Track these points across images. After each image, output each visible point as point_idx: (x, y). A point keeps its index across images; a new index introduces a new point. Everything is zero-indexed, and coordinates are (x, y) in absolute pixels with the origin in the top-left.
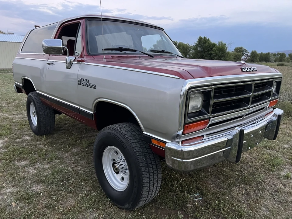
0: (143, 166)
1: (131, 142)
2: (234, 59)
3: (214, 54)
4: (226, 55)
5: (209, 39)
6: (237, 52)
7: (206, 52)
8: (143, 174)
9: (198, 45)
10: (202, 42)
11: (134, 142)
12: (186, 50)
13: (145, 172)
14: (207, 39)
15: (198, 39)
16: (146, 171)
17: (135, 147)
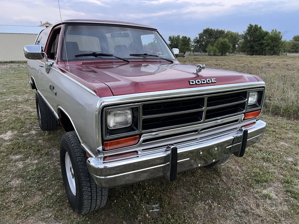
0: (84, 176)
1: (75, 151)
2: (292, 48)
3: (265, 43)
4: (280, 45)
5: (260, 28)
6: (295, 40)
7: (257, 41)
8: (83, 183)
9: (247, 34)
10: (252, 30)
11: (79, 152)
12: (235, 39)
13: (85, 181)
14: (259, 26)
15: (248, 27)
16: (87, 180)
17: (78, 156)
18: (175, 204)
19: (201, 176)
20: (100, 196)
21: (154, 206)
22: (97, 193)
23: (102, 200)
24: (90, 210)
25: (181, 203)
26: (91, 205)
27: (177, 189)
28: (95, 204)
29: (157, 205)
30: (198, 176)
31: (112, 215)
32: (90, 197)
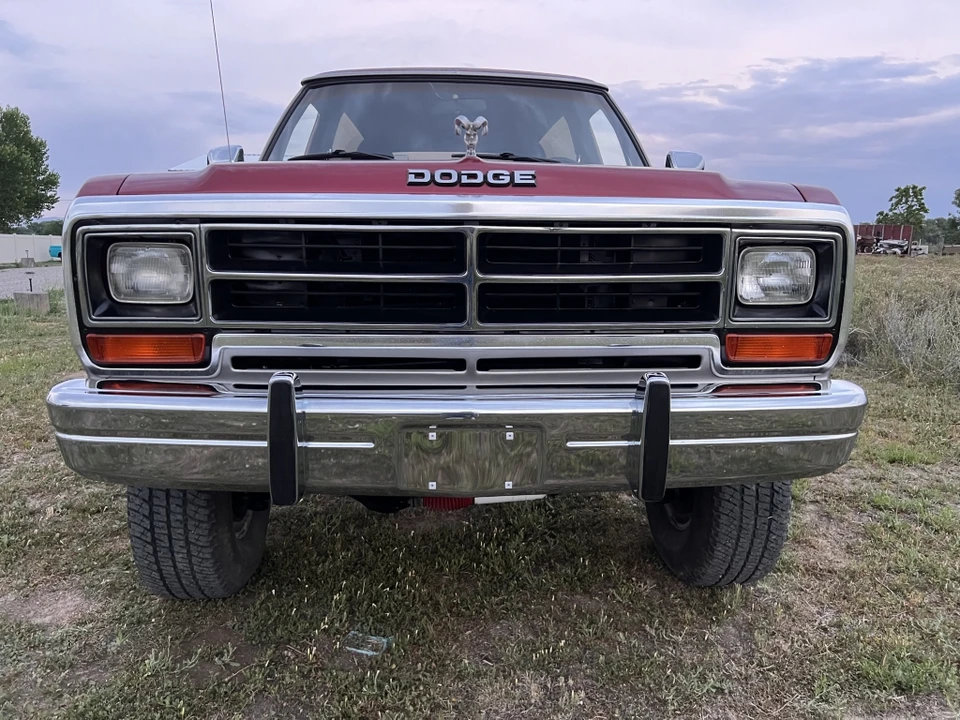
18: (441, 655)
19: (632, 602)
20: (182, 543)
21: (374, 639)
22: (169, 527)
23: (194, 560)
24: (165, 585)
25: (468, 659)
26: (157, 562)
27: (503, 618)
28: (170, 563)
29: (385, 640)
30: (619, 598)
31: (229, 623)
32: (149, 534)
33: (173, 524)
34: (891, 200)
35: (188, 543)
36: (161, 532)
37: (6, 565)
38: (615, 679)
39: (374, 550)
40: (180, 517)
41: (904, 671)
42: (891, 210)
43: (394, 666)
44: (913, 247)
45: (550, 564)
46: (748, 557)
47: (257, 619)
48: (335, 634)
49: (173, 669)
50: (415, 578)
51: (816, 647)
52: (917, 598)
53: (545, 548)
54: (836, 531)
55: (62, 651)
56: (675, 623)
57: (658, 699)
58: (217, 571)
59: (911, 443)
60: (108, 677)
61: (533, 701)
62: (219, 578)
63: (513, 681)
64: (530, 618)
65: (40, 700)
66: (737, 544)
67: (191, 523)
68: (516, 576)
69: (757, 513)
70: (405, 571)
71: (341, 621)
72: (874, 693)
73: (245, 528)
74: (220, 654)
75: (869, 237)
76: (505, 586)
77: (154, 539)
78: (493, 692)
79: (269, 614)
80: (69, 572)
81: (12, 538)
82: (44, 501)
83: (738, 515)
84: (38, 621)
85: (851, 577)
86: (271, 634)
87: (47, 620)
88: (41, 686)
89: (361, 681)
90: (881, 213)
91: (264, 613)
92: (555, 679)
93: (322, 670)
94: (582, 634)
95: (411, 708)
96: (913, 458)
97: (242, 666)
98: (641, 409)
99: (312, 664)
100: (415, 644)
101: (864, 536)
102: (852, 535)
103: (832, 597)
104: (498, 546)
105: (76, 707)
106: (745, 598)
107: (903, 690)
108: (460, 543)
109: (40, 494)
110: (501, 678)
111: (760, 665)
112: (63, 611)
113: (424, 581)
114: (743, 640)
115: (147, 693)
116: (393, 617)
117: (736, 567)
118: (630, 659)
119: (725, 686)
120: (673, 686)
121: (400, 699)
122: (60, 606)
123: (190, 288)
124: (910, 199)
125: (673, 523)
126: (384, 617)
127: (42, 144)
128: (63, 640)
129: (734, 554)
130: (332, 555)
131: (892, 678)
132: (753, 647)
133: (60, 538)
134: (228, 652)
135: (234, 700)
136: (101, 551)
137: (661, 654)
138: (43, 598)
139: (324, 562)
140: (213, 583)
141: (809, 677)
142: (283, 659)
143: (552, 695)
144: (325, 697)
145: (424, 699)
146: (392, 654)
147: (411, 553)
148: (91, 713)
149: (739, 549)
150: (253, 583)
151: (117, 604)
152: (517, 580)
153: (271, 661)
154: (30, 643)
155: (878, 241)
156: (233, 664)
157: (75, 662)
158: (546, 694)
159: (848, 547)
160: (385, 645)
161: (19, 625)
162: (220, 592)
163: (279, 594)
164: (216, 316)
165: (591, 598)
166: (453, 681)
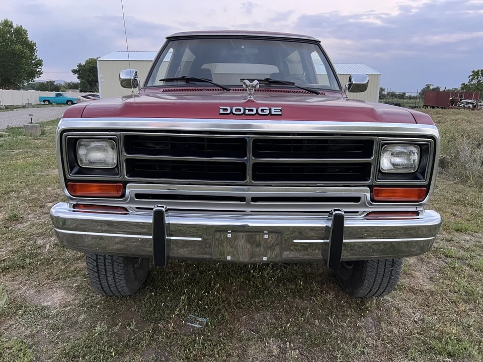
18: (231, 328)
19: (323, 304)
20: (111, 273)
21: (200, 319)
22: (105, 265)
23: (117, 280)
24: (103, 290)
25: (244, 331)
26: (100, 281)
27: (261, 310)
28: (106, 281)
29: (205, 320)
30: (317, 302)
31: (133, 309)
32: (96, 268)
33: (107, 264)
34: (469, 77)
35: (114, 273)
36: (102, 267)
37: (29, 274)
38: (313, 345)
39: (200, 272)
40: (110, 261)
41: (453, 346)
42: (469, 82)
43: (209, 334)
44: (479, 104)
45: (284, 282)
46: (380, 286)
47: (145, 308)
48: (182, 317)
49: (108, 332)
50: (219, 288)
51: (411, 331)
52: (463, 307)
53: (282, 274)
54: (425, 268)
55: (57, 320)
56: (343, 316)
57: (333, 355)
58: (127, 285)
59: (468, 220)
60: (78, 334)
61: (274, 354)
62: (128, 288)
63: (265, 344)
64: (274, 310)
65: (48, 345)
66: (375, 280)
67: (115, 264)
68: (267, 288)
69: (385, 266)
70: (215, 284)
71: (185, 309)
72: (436, 357)
73: (139, 261)
74: (129, 325)
75: (456, 98)
76: (262, 293)
77: (98, 270)
78: (256, 348)
79: (151, 304)
80: (58, 279)
81: (31, 261)
82: (45, 241)
83: (376, 267)
84: (45, 304)
85: (431, 294)
86: (152, 316)
87: (49, 303)
88: (48, 338)
89: (194, 341)
90: (464, 84)
91: (149, 304)
92: (285, 343)
93: (176, 334)
94: (298, 320)
95: (217, 356)
96: (467, 229)
97: (139, 331)
98: (330, 225)
99: (171, 331)
100: (219, 322)
101: (439, 272)
102: (433, 271)
103: (421, 305)
104: (259, 272)
105: (65, 350)
106: (378, 304)
107: (451, 356)
108: (241, 269)
109: (42, 237)
110: (259, 342)
111: (383, 340)
112: (56, 299)
113: (223, 290)
114: (376, 326)
115: (97, 343)
116: (209, 308)
117: (374, 290)
118: (321, 334)
119: (365, 351)
120: (340, 349)
121: (212, 351)
122: (54, 296)
123: (115, 161)
124: (479, 77)
125: (344, 265)
126: (204, 308)
127: (34, 44)
128: (57, 315)
129: (373, 285)
130: (180, 274)
131: (446, 350)
132: (380, 330)
133: (53, 260)
134: (133, 323)
135: (137, 349)
136: (72, 268)
137: (335, 332)
138: (47, 292)
139: (176, 278)
140: (126, 291)
141: (406, 347)
142: (158, 328)
143: (283, 351)
144: (177, 348)
145: (223, 351)
146: (208, 327)
147: (218, 274)
148: (72, 353)
149: (376, 283)
150: (143, 288)
151: (81, 297)
152: (268, 290)
153: (153, 329)
154: (42, 316)
155: (461, 100)
156: (135, 330)
157: (63, 327)
158: (280, 351)
159: (431, 278)
160: (205, 322)
161: (37, 306)
162: (128, 293)
163: (155, 295)
164: (128, 175)
165: (303, 301)
166: (237, 343)
